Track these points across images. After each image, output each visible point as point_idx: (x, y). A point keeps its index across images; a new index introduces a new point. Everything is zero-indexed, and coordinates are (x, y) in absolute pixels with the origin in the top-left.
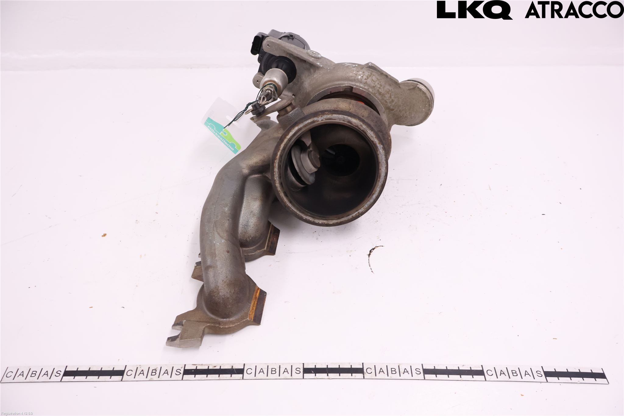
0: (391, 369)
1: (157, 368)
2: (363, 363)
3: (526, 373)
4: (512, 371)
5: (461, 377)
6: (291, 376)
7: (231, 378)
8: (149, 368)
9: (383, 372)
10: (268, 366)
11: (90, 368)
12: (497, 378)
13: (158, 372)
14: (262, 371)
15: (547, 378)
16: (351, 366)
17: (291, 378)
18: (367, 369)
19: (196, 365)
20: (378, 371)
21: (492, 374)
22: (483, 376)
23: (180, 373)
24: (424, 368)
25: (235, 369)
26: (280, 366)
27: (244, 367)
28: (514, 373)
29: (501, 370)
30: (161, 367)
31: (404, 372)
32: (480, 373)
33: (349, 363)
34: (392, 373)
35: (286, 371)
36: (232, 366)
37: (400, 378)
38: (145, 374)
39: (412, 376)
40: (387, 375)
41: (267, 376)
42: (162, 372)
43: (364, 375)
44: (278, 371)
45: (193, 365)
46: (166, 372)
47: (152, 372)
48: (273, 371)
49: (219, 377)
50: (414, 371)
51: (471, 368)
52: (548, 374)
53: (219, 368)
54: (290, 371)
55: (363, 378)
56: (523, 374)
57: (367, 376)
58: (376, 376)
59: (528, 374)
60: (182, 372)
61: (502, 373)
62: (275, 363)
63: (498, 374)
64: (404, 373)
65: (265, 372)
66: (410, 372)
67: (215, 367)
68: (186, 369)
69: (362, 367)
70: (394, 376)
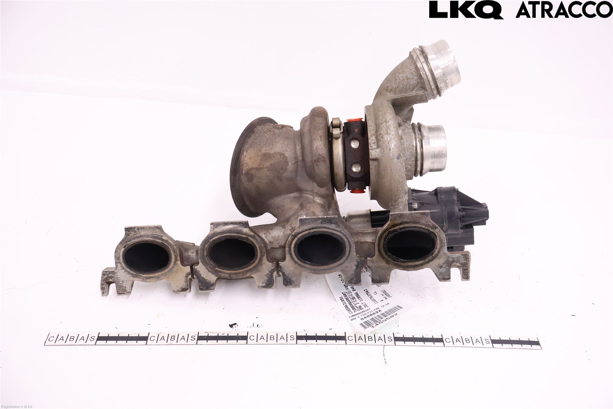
0: (368, 337)
1: (175, 335)
2: (345, 333)
3: (477, 341)
4: (466, 339)
5: (424, 344)
6: (287, 342)
7: (237, 343)
8: (169, 334)
9: (362, 339)
10: (267, 334)
11: (119, 334)
12: (454, 344)
13: (176, 338)
14: (262, 337)
15: (493, 344)
16: (336, 334)
17: (286, 343)
18: (349, 337)
19: (207, 333)
20: (357, 339)
21: (450, 342)
22: (443, 343)
23: (195, 339)
24: (395, 336)
25: (241, 336)
26: (277, 334)
27: (248, 335)
28: (467, 341)
29: (457, 339)
30: (179, 334)
31: (379, 339)
32: (441, 340)
33: (334, 332)
34: (369, 340)
35: (282, 337)
36: (238, 334)
37: (375, 344)
38: (166, 339)
39: (385, 343)
40: (365, 342)
41: (267, 342)
42: (180, 338)
43: (346, 341)
44: (275, 338)
45: (205, 332)
46: (183, 338)
47: (171, 338)
48: (272, 338)
49: (227, 342)
50: (387, 339)
51: (432, 336)
52: (494, 342)
53: (227, 335)
54: (285, 338)
55: (345, 344)
56: (474, 342)
57: (348, 342)
58: (356, 342)
59: (479, 342)
60: (196, 338)
61: (457, 340)
62: (273, 332)
63: (455, 341)
64: (378, 341)
65: (265, 338)
66: (383, 339)
67: (224, 334)
68: (199, 335)
69: (344, 335)
70: (370, 343)
